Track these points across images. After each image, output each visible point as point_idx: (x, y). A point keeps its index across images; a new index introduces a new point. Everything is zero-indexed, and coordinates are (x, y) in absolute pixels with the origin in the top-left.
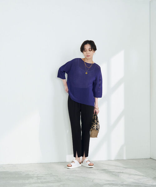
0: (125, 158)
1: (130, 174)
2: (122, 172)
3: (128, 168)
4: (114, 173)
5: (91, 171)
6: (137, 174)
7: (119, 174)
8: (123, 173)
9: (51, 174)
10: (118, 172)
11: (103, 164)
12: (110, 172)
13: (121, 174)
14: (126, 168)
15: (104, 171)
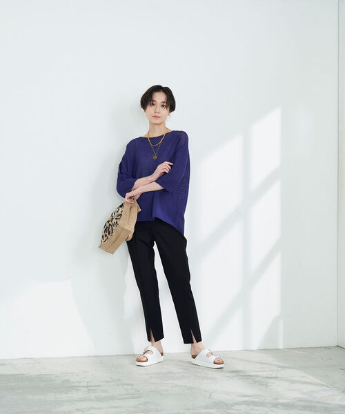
0: (281, 347)
1: (292, 382)
2: (274, 375)
3: (288, 368)
4: (257, 379)
5: (206, 374)
6: (307, 380)
7: (269, 380)
8: (277, 378)
9: (119, 380)
10: (267, 378)
11: (233, 358)
12: (249, 376)
13: (273, 381)
14: (284, 367)
15: (236, 374)
